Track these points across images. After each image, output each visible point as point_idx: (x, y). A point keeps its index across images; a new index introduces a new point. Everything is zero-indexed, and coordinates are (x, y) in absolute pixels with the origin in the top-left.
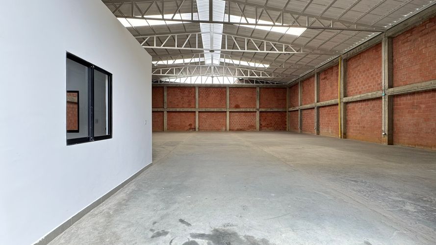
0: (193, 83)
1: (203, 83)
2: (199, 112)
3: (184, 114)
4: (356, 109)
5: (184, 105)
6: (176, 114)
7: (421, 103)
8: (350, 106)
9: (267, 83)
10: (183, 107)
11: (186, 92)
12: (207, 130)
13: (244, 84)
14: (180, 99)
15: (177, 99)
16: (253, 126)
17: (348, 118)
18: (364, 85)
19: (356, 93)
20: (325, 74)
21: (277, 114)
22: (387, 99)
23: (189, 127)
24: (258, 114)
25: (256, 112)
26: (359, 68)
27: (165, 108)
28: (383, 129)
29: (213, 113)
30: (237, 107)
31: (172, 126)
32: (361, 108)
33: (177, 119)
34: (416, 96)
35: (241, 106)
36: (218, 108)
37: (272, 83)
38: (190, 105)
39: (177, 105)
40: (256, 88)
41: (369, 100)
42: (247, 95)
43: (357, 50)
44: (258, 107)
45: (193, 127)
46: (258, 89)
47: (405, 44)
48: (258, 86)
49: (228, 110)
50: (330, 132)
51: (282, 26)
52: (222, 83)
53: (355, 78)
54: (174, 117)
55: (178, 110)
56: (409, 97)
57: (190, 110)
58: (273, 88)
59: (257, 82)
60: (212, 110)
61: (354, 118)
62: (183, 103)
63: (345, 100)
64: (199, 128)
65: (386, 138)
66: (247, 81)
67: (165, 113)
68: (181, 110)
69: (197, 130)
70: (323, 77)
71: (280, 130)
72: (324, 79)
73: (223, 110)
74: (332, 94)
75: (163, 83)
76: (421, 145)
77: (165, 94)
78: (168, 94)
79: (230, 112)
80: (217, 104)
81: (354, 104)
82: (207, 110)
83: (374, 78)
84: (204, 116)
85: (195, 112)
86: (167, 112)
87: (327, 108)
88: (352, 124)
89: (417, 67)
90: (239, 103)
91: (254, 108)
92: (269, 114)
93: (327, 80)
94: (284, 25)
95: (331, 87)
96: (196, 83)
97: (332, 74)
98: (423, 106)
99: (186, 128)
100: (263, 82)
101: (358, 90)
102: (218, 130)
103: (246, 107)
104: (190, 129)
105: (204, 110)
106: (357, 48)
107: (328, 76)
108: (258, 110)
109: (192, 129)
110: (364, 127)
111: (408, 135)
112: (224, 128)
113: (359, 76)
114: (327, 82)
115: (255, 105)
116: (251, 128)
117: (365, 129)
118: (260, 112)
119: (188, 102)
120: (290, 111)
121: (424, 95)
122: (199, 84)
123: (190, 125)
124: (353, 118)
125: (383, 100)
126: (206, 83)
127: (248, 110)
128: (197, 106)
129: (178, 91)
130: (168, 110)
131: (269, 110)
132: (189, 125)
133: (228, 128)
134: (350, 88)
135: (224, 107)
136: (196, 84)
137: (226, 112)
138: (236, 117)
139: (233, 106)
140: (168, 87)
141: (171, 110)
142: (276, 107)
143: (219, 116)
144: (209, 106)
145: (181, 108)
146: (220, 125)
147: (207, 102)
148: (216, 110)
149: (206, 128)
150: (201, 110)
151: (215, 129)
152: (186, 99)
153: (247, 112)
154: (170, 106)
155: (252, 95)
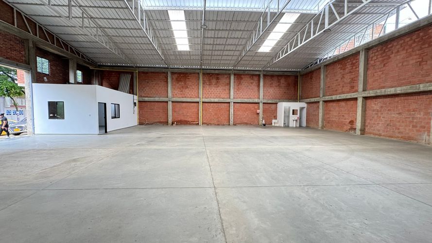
0: (357, 45)
2: (364, 98)
3: (343, 104)
5: (344, 89)
6: (334, 104)
10: (343, 93)
11: (349, 66)
12: (380, 135)
14: (340, 80)
15: (336, 80)
23: (349, 126)
27: (321, 96)
31: (329, 123)
36: (409, 83)
38: (352, 87)
39: (337, 90)
54: (332, 109)
55: (334, 97)
57: (349, 96)
60: (391, 91)
62: (343, 87)
67: (321, 103)
69: (358, 132)
77: (322, 77)
80: (409, 74)
82: (383, 92)
84: (374, 105)
85: (356, 99)
86: (324, 101)
99: (345, 128)
102: (407, 140)
109: (351, 129)
119: (350, 83)
123: (350, 122)
128: (361, 87)
129: (338, 68)
130: (324, 98)
141: (327, 98)
143: (414, 106)
144: (387, 84)
145: (340, 94)
146: (413, 126)
147: (383, 76)
148: (399, 90)
149: (379, 131)
150: (366, 94)
151: (397, 135)
152: (347, 78)
154: (328, 94)
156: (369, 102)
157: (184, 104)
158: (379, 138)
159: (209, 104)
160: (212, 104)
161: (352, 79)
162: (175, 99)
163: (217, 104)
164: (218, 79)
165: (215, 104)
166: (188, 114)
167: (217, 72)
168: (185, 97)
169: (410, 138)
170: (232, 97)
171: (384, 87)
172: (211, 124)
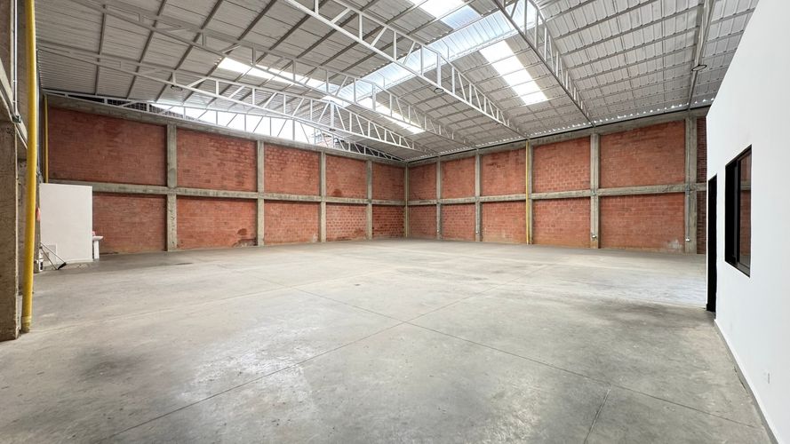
0: (250, 130)
1: (274, 135)
2: (266, 201)
3: (225, 205)
4: (549, 209)
5: (225, 183)
6: (204, 204)
7: (632, 206)
8: (540, 204)
9: (382, 156)
10: (224, 188)
11: (232, 152)
12: (281, 242)
13: (349, 151)
14: (215, 165)
15: (209, 164)
16: (362, 231)
17: (538, 218)
18: (562, 181)
19: (550, 189)
20: (494, 159)
21: (393, 209)
22: (597, 200)
23: (239, 238)
24: (370, 206)
25: (367, 205)
26: (553, 160)
27: (171, 185)
28: (592, 231)
29: (294, 205)
30: (337, 193)
31: (192, 237)
32: (557, 207)
34: (626, 199)
35: (343, 193)
37: (387, 156)
38: (241, 183)
39: (209, 181)
40: (365, 161)
41: (568, 199)
42: (353, 173)
43: (555, 139)
44: (370, 196)
45: (249, 237)
46: (370, 165)
47: (616, 146)
48: (370, 159)
49: (324, 200)
50: (504, 236)
52: (312, 142)
53: (547, 171)
54: (198, 211)
55: (212, 193)
56: (619, 199)
57: (244, 195)
58: (389, 166)
59: (368, 151)
60: (294, 197)
61: (546, 219)
62: (223, 178)
63: (534, 196)
64: (265, 239)
65: (597, 241)
66: (353, 147)
67: (172, 201)
68: (221, 194)
69: (260, 242)
70: (490, 161)
71: (396, 236)
72: (492, 164)
73: (315, 200)
74: (508, 186)
75: (160, 114)
76: (632, 247)
77: (172, 145)
78: (179, 148)
79: (327, 203)
80: (302, 185)
81: (547, 202)
83: (576, 175)
84: (275, 209)
85: (255, 201)
86: (179, 197)
87: (498, 205)
88: (542, 226)
89: (628, 171)
90: (341, 186)
91: (363, 198)
92: (383, 209)
93: (499, 167)
95: (505, 176)
96: (258, 132)
97: (507, 161)
98: (633, 209)
99: (232, 241)
100: (376, 154)
101: (552, 185)
102: (302, 242)
103: (353, 194)
104: (243, 241)
105: (276, 197)
106: (555, 137)
107: (499, 161)
108: (370, 202)
109: (247, 241)
110: (561, 230)
111: (618, 237)
112: (315, 237)
113: (553, 170)
114: (498, 170)
115: (365, 191)
116: (358, 235)
117: (563, 232)
118: (373, 205)
119: (237, 176)
120: (412, 206)
121: (634, 198)
122: (266, 137)
123: (243, 232)
124: (544, 219)
125: (592, 200)
126: (281, 137)
127: (356, 202)
128: (261, 186)
129: (209, 146)
130: (182, 191)
131: (385, 203)
132: (240, 232)
133: (323, 236)
134: (540, 183)
135: (316, 192)
136: (257, 135)
137: (319, 203)
138: (336, 214)
139: (332, 191)
140: (178, 128)
141: (191, 192)
142: (393, 199)
143: (306, 213)
144: (286, 190)
146: (307, 230)
147: (281, 180)
148: (301, 198)
149: (279, 237)
150: (269, 196)
151: (297, 239)
152: (231, 168)
153: (353, 205)
154: (185, 183)
155: (361, 173)
161: (239, 171)
169: (306, 240)
171: (283, 192)
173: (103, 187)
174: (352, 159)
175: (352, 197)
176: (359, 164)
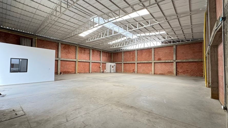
0: (134, 48)
1: (139, 48)
2: (137, 63)
3: (130, 64)
5: (130, 60)
6: (127, 64)
11: (132, 53)
13: (164, 45)
14: (129, 57)
16: (172, 72)
21: (192, 63)
24: (175, 63)
25: (173, 62)
27: (123, 61)
29: (145, 64)
30: (159, 59)
31: (125, 70)
33: (128, 67)
35: (162, 59)
36: (147, 60)
37: (187, 41)
38: (133, 60)
42: (167, 51)
44: (174, 59)
45: (134, 71)
46: (174, 47)
48: (174, 45)
49: (153, 62)
51: (120, 17)
52: (149, 46)
54: (126, 66)
55: (128, 62)
57: (133, 62)
58: (189, 44)
59: (174, 42)
60: (144, 62)
64: (137, 72)
66: (166, 43)
67: (123, 64)
68: (129, 62)
71: (197, 76)
73: (150, 62)
77: (123, 55)
78: (124, 55)
80: (147, 58)
82: (141, 62)
84: (140, 65)
85: (135, 63)
86: (124, 63)
90: (161, 57)
91: (172, 60)
92: (184, 63)
94: (120, 16)
96: (136, 48)
99: (131, 72)
100: (179, 41)
102: (147, 73)
103: (166, 59)
104: (133, 72)
105: (139, 62)
108: (175, 61)
109: (134, 72)
112: (151, 73)
115: (173, 57)
116: (169, 73)
118: (177, 62)
119: (132, 58)
122: (138, 49)
123: (133, 70)
126: (141, 48)
127: (167, 62)
128: (136, 60)
129: (128, 53)
131: (185, 61)
133: (153, 73)
135: (151, 60)
138: (159, 66)
139: (157, 59)
140: (124, 52)
141: (125, 62)
142: (192, 59)
143: (148, 66)
144: (143, 60)
145: (129, 61)
146: (149, 70)
147: (141, 58)
148: (146, 62)
150: (138, 62)
152: (131, 57)
153: (166, 63)
154: (125, 61)
155: (171, 51)
156: (138, 64)
157: (67, 62)
158: (141, 73)
159: (81, 63)
160: (82, 63)
161: (133, 57)
162: (62, 59)
163: (84, 63)
164: (85, 50)
165: (83, 63)
166: (69, 68)
167: (85, 47)
168: (68, 58)
169: (148, 73)
170: (91, 60)
171: (142, 61)
172: (81, 73)
173: (117, 63)
174: (166, 47)
175: (166, 60)
176: (170, 48)
